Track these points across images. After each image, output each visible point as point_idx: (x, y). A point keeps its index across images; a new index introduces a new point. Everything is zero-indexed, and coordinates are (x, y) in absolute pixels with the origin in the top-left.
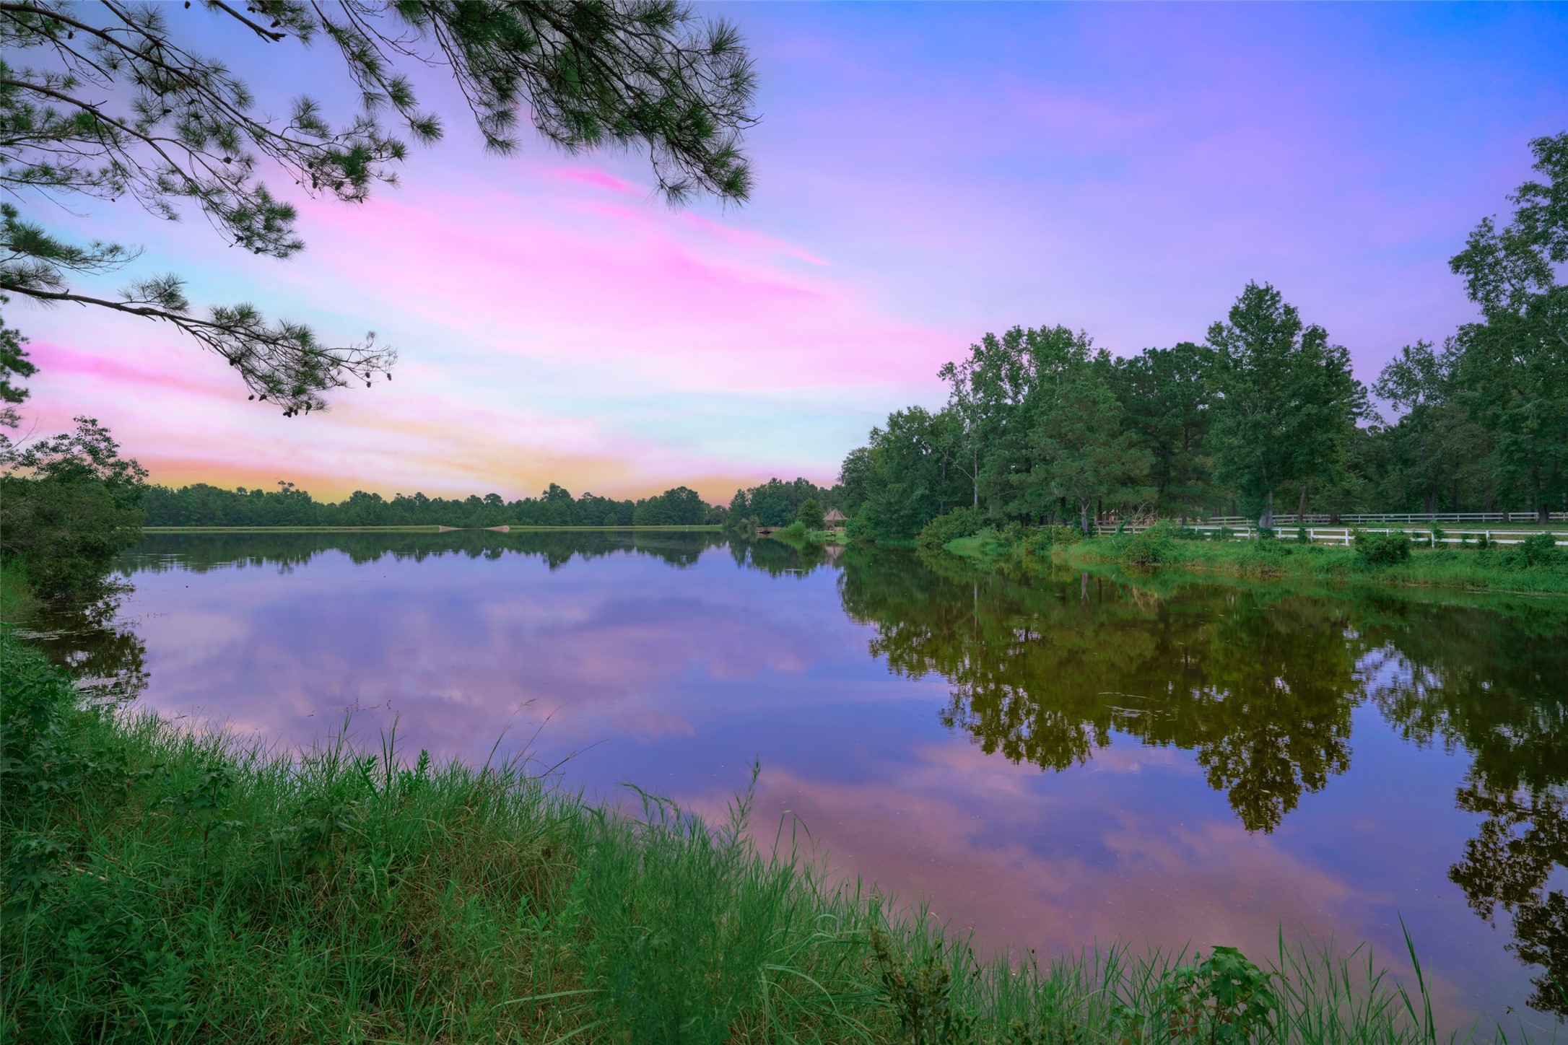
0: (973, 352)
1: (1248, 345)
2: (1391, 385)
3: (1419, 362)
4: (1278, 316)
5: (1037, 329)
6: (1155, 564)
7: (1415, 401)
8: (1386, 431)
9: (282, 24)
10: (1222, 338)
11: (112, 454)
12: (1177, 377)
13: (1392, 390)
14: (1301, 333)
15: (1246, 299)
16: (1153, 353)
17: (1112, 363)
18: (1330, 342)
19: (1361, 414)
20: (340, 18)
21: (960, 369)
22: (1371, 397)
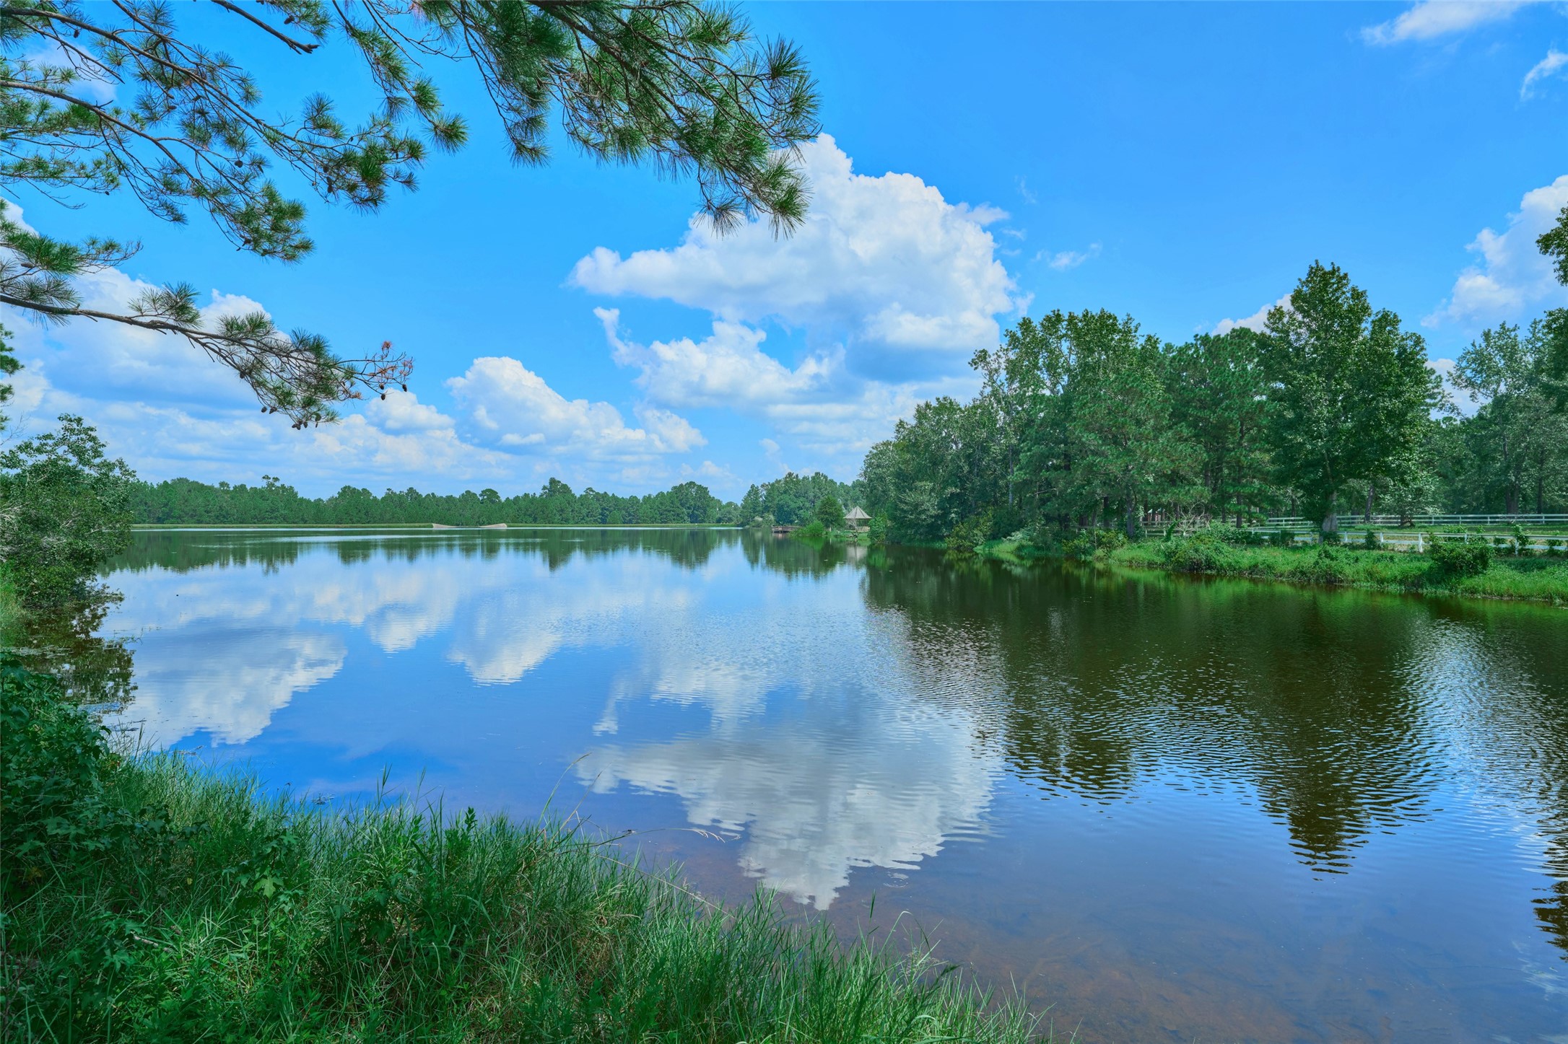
0: (1008, 338)
1: (1312, 332)
2: (1469, 373)
3: (1500, 348)
4: (1345, 302)
5: (1079, 313)
6: (1209, 572)
7: (1495, 391)
8: (1462, 423)
9: (296, 20)
10: (1283, 324)
11: (97, 454)
12: (1232, 365)
13: (1469, 379)
14: (1370, 320)
15: (1310, 282)
16: (1205, 340)
17: (1160, 350)
18: (1402, 329)
19: (1435, 405)
20: (364, 21)
21: (993, 357)
22: (1447, 387)
